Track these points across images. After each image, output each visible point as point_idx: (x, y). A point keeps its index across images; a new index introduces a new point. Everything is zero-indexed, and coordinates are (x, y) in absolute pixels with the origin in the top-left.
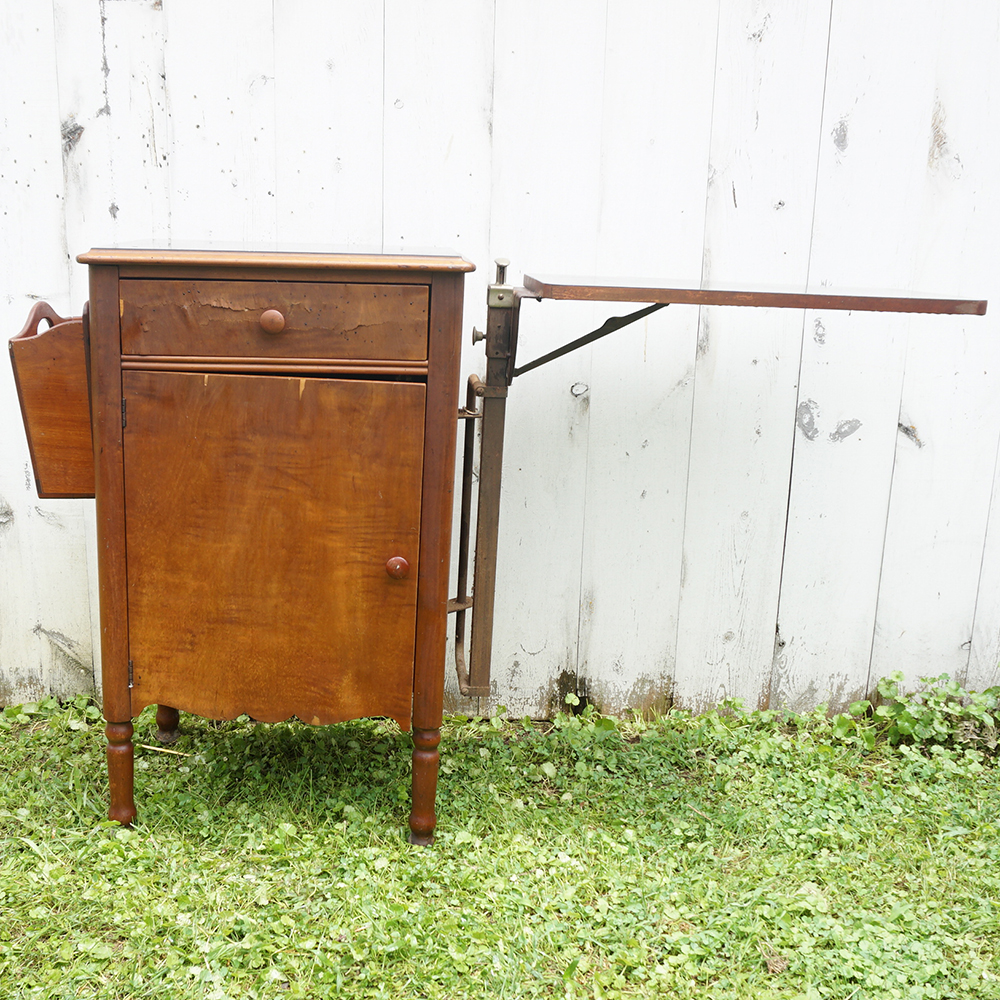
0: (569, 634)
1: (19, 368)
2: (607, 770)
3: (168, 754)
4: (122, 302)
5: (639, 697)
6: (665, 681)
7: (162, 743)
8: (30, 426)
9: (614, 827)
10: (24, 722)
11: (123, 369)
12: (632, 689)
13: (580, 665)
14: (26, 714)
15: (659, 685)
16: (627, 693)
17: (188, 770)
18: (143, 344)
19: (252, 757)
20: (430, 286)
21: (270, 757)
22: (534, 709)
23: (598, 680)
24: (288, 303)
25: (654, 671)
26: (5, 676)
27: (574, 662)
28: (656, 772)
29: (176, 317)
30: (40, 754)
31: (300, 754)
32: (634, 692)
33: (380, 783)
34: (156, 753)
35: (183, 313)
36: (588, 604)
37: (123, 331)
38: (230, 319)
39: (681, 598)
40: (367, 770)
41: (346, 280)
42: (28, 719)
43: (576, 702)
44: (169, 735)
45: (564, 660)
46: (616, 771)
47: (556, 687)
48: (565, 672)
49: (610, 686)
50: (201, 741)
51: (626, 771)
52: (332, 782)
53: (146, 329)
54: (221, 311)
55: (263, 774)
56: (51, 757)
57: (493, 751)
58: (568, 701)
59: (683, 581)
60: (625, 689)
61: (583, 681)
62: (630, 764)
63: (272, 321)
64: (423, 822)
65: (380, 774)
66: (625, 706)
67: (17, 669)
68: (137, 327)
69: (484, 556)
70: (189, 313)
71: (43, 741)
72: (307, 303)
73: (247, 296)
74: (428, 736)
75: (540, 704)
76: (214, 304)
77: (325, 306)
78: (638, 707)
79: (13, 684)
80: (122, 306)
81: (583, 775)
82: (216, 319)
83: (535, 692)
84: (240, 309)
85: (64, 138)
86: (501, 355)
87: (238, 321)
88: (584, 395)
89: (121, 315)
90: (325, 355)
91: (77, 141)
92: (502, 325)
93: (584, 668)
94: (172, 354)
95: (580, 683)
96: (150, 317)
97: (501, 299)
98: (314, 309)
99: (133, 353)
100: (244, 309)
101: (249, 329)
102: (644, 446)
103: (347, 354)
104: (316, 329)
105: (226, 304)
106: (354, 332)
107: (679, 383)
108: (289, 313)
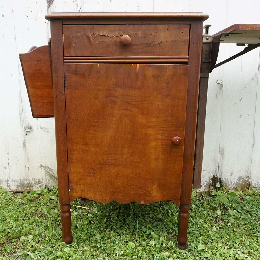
0: (215, 163)
2: (238, 211)
3: (84, 208)
4: (64, 35)
5: (238, 183)
6: (247, 178)
7: (82, 204)
8: (29, 89)
9: (252, 237)
10: (36, 197)
11: (65, 63)
12: (236, 181)
13: (219, 173)
14: (37, 194)
15: (245, 180)
16: (234, 182)
17: (91, 215)
18: (72, 52)
19: (113, 210)
20: (190, 25)
21: (120, 210)
22: (204, 188)
23: (225, 178)
24: (132, 33)
25: (243, 175)
26: (31, 181)
27: (217, 173)
28: (256, 212)
29: (86, 40)
30: (40, 210)
31: (130, 208)
32: (237, 182)
33: (161, 219)
34: (80, 208)
35: (89, 38)
36: (222, 153)
37: (64, 47)
38: (108, 40)
39: (253, 151)
40: (154, 214)
41: (155, 23)
42: (37, 196)
43: (220, 186)
44: (84, 201)
45: (214, 172)
46: (241, 212)
47: (211, 181)
48: (214, 176)
49: (229, 180)
50: (95, 203)
51: (245, 212)
52: (143, 219)
53: (74, 45)
54: (104, 37)
55: (118, 217)
56: (44, 211)
57: (196, 205)
58: (217, 186)
59: (253, 145)
60: (234, 181)
61: (220, 179)
62: (245, 209)
63: (126, 39)
65: (160, 216)
66: (234, 186)
67: (34, 179)
68: (70, 45)
69: (199, 137)
70: (91, 39)
71: (42, 204)
72: (140, 33)
73: (115, 31)
75: (206, 187)
76: (102, 34)
77: (147, 34)
78: (238, 187)
79: (33, 184)
80: (64, 36)
81: (232, 215)
82: (102, 40)
83: (204, 183)
84: (112, 36)
85: (48, 3)
86: (207, 61)
87: (111, 41)
88: (221, 84)
89: (64, 40)
90: (147, 55)
91: (52, 4)
92: (208, 49)
93: (220, 174)
94: (85, 56)
95: (219, 180)
96: (75, 41)
97: (207, 39)
98: (142, 35)
99: (69, 56)
100: (114, 36)
101: (116, 45)
102: (241, 100)
103: (156, 54)
104: (143, 44)
105: (106, 34)
106: (159, 44)
107: (253, 79)
108: (132, 37)
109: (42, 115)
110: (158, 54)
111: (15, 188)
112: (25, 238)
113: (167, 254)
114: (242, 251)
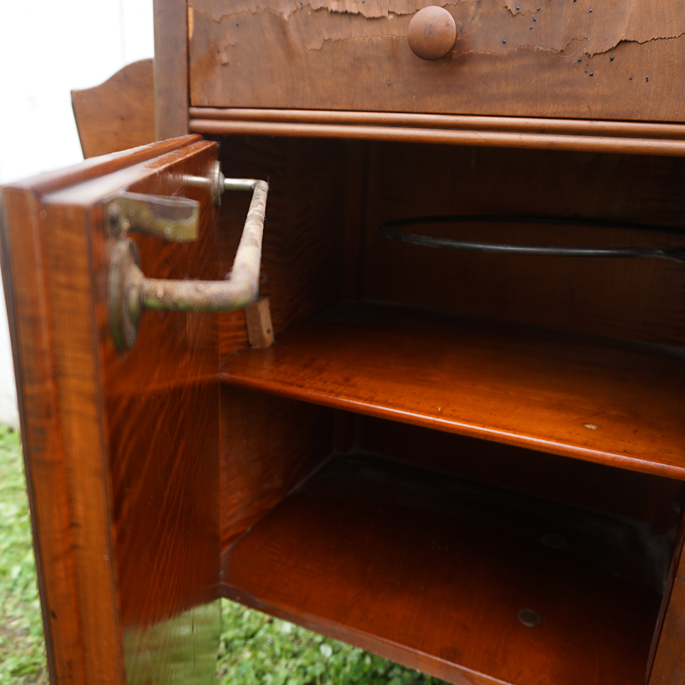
4: (191, 11)
11: (192, 132)
18: (219, 88)
29: (271, 36)
35: (281, 26)
37: (193, 65)
38: (358, 33)
53: (224, 58)
54: (345, 20)
63: (430, 30)
68: (211, 61)
70: (291, 28)
76: (334, 6)
80: (191, 19)
82: (336, 36)
84: (378, 14)
87: (374, 39)
89: (191, 35)
90: (539, 110)
94: (263, 105)
96: (230, 39)
98: (526, 8)
99: (206, 103)
100: (386, 14)
101: (393, 57)
103: (586, 109)
104: (524, 52)
105: (354, 5)
106: (608, 56)
108: (473, 18)
110: (597, 109)
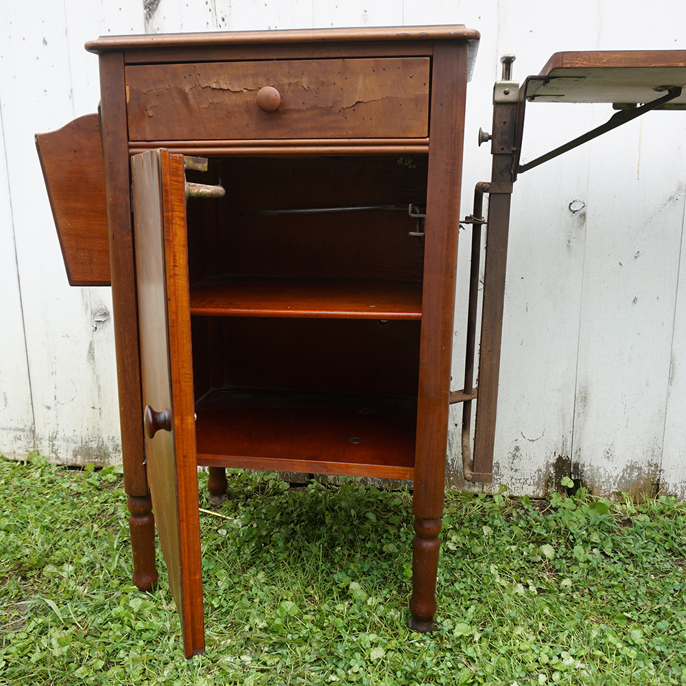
0: (564, 424)
1: (45, 161)
2: (603, 553)
3: (214, 515)
4: (127, 88)
5: (627, 481)
6: (653, 468)
7: (212, 505)
8: (57, 216)
9: (617, 621)
10: (111, 481)
12: (621, 474)
13: (574, 451)
14: (115, 474)
15: (647, 472)
16: (616, 477)
17: (225, 532)
18: (148, 130)
19: (280, 524)
20: (431, 58)
21: (296, 525)
22: (532, 488)
23: (590, 465)
24: (285, 81)
25: (642, 459)
26: (105, 443)
27: (569, 449)
28: (652, 558)
29: (178, 101)
30: (111, 510)
31: (323, 523)
32: (623, 477)
33: (390, 556)
34: (206, 515)
35: (184, 96)
36: (583, 398)
37: (129, 117)
38: (229, 100)
39: (669, 394)
40: (380, 541)
41: (344, 55)
42: (115, 478)
43: (571, 485)
44: (218, 499)
45: (560, 447)
46: (612, 555)
47: (552, 470)
48: (560, 458)
49: (602, 471)
50: (243, 506)
51: (622, 556)
52: (346, 553)
53: (151, 113)
54: (220, 93)
55: (287, 540)
56: (118, 514)
57: (495, 528)
58: (563, 484)
59: (671, 380)
60: (615, 474)
61: (576, 466)
62: (625, 549)
63: (268, 98)
64: (423, 609)
65: (390, 548)
66: (614, 489)
67: (113, 437)
68: (142, 114)
69: (488, 349)
70: (190, 97)
71: (121, 497)
72: (305, 82)
73: (245, 76)
74: (427, 525)
75: (537, 484)
76: (214, 86)
77: (323, 83)
78: (627, 491)
79: (111, 449)
80: (128, 92)
81: (581, 559)
82: (216, 100)
83: (533, 474)
84: (239, 90)
85: (145, 8)
86: (506, 151)
87: (237, 102)
88: (582, 212)
89: (128, 101)
90: (324, 135)
91: (155, 10)
92: (508, 120)
93: (578, 454)
95: (574, 467)
96: (154, 102)
97: (506, 93)
98: (312, 87)
99: (139, 139)
100: (243, 90)
101: (248, 111)
102: (636, 257)
103: (346, 134)
104: (314, 107)
105: (225, 85)
106: (352, 108)
107: (670, 199)
108: (287, 92)
109: (89, 279)
110: (351, 133)
111: (68, 457)
112: (55, 570)
113: (373, 637)
114: (573, 651)
